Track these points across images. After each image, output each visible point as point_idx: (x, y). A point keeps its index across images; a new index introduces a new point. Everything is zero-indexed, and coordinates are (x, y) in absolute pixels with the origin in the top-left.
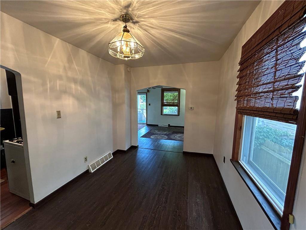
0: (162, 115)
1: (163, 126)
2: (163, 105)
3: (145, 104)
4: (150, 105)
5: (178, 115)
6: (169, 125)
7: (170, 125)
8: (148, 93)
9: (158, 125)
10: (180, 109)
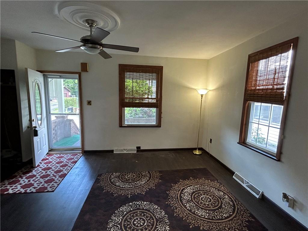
0: (121, 126)
1: (125, 152)
2: (123, 104)
3: (77, 99)
4: (89, 103)
5: (159, 125)
6: (138, 148)
7: (142, 148)
8: (84, 74)
9: (112, 151)
10: (161, 113)
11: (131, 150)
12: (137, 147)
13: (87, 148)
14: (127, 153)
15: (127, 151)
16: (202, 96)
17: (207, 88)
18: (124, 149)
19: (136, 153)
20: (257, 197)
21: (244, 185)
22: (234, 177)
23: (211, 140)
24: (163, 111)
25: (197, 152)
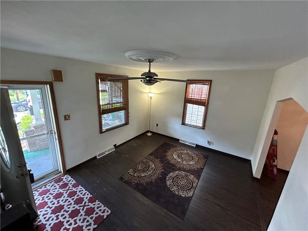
5: (127, 123)
7: (117, 145)
11: (111, 149)
12: (114, 146)
13: (69, 166)
14: (108, 154)
15: (108, 152)
16: (151, 98)
17: (151, 92)
18: (105, 151)
19: (115, 151)
20: (195, 146)
21: (187, 144)
22: (180, 141)
23: (157, 125)
24: (130, 111)
25: (149, 134)
